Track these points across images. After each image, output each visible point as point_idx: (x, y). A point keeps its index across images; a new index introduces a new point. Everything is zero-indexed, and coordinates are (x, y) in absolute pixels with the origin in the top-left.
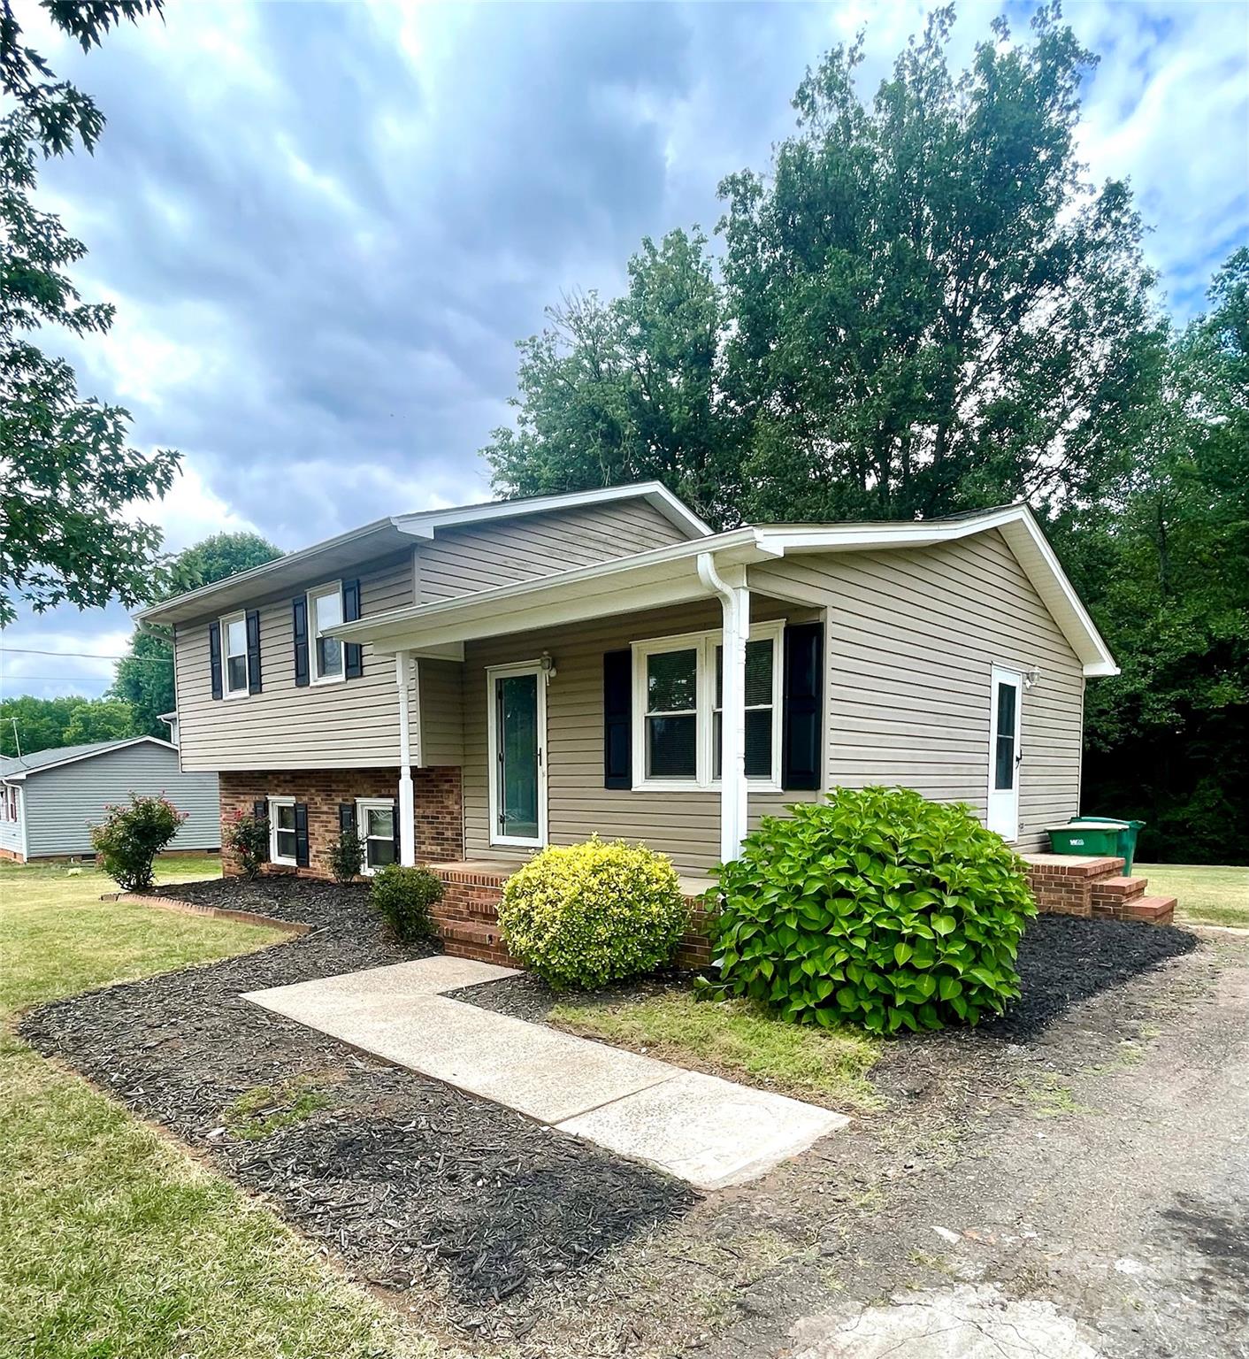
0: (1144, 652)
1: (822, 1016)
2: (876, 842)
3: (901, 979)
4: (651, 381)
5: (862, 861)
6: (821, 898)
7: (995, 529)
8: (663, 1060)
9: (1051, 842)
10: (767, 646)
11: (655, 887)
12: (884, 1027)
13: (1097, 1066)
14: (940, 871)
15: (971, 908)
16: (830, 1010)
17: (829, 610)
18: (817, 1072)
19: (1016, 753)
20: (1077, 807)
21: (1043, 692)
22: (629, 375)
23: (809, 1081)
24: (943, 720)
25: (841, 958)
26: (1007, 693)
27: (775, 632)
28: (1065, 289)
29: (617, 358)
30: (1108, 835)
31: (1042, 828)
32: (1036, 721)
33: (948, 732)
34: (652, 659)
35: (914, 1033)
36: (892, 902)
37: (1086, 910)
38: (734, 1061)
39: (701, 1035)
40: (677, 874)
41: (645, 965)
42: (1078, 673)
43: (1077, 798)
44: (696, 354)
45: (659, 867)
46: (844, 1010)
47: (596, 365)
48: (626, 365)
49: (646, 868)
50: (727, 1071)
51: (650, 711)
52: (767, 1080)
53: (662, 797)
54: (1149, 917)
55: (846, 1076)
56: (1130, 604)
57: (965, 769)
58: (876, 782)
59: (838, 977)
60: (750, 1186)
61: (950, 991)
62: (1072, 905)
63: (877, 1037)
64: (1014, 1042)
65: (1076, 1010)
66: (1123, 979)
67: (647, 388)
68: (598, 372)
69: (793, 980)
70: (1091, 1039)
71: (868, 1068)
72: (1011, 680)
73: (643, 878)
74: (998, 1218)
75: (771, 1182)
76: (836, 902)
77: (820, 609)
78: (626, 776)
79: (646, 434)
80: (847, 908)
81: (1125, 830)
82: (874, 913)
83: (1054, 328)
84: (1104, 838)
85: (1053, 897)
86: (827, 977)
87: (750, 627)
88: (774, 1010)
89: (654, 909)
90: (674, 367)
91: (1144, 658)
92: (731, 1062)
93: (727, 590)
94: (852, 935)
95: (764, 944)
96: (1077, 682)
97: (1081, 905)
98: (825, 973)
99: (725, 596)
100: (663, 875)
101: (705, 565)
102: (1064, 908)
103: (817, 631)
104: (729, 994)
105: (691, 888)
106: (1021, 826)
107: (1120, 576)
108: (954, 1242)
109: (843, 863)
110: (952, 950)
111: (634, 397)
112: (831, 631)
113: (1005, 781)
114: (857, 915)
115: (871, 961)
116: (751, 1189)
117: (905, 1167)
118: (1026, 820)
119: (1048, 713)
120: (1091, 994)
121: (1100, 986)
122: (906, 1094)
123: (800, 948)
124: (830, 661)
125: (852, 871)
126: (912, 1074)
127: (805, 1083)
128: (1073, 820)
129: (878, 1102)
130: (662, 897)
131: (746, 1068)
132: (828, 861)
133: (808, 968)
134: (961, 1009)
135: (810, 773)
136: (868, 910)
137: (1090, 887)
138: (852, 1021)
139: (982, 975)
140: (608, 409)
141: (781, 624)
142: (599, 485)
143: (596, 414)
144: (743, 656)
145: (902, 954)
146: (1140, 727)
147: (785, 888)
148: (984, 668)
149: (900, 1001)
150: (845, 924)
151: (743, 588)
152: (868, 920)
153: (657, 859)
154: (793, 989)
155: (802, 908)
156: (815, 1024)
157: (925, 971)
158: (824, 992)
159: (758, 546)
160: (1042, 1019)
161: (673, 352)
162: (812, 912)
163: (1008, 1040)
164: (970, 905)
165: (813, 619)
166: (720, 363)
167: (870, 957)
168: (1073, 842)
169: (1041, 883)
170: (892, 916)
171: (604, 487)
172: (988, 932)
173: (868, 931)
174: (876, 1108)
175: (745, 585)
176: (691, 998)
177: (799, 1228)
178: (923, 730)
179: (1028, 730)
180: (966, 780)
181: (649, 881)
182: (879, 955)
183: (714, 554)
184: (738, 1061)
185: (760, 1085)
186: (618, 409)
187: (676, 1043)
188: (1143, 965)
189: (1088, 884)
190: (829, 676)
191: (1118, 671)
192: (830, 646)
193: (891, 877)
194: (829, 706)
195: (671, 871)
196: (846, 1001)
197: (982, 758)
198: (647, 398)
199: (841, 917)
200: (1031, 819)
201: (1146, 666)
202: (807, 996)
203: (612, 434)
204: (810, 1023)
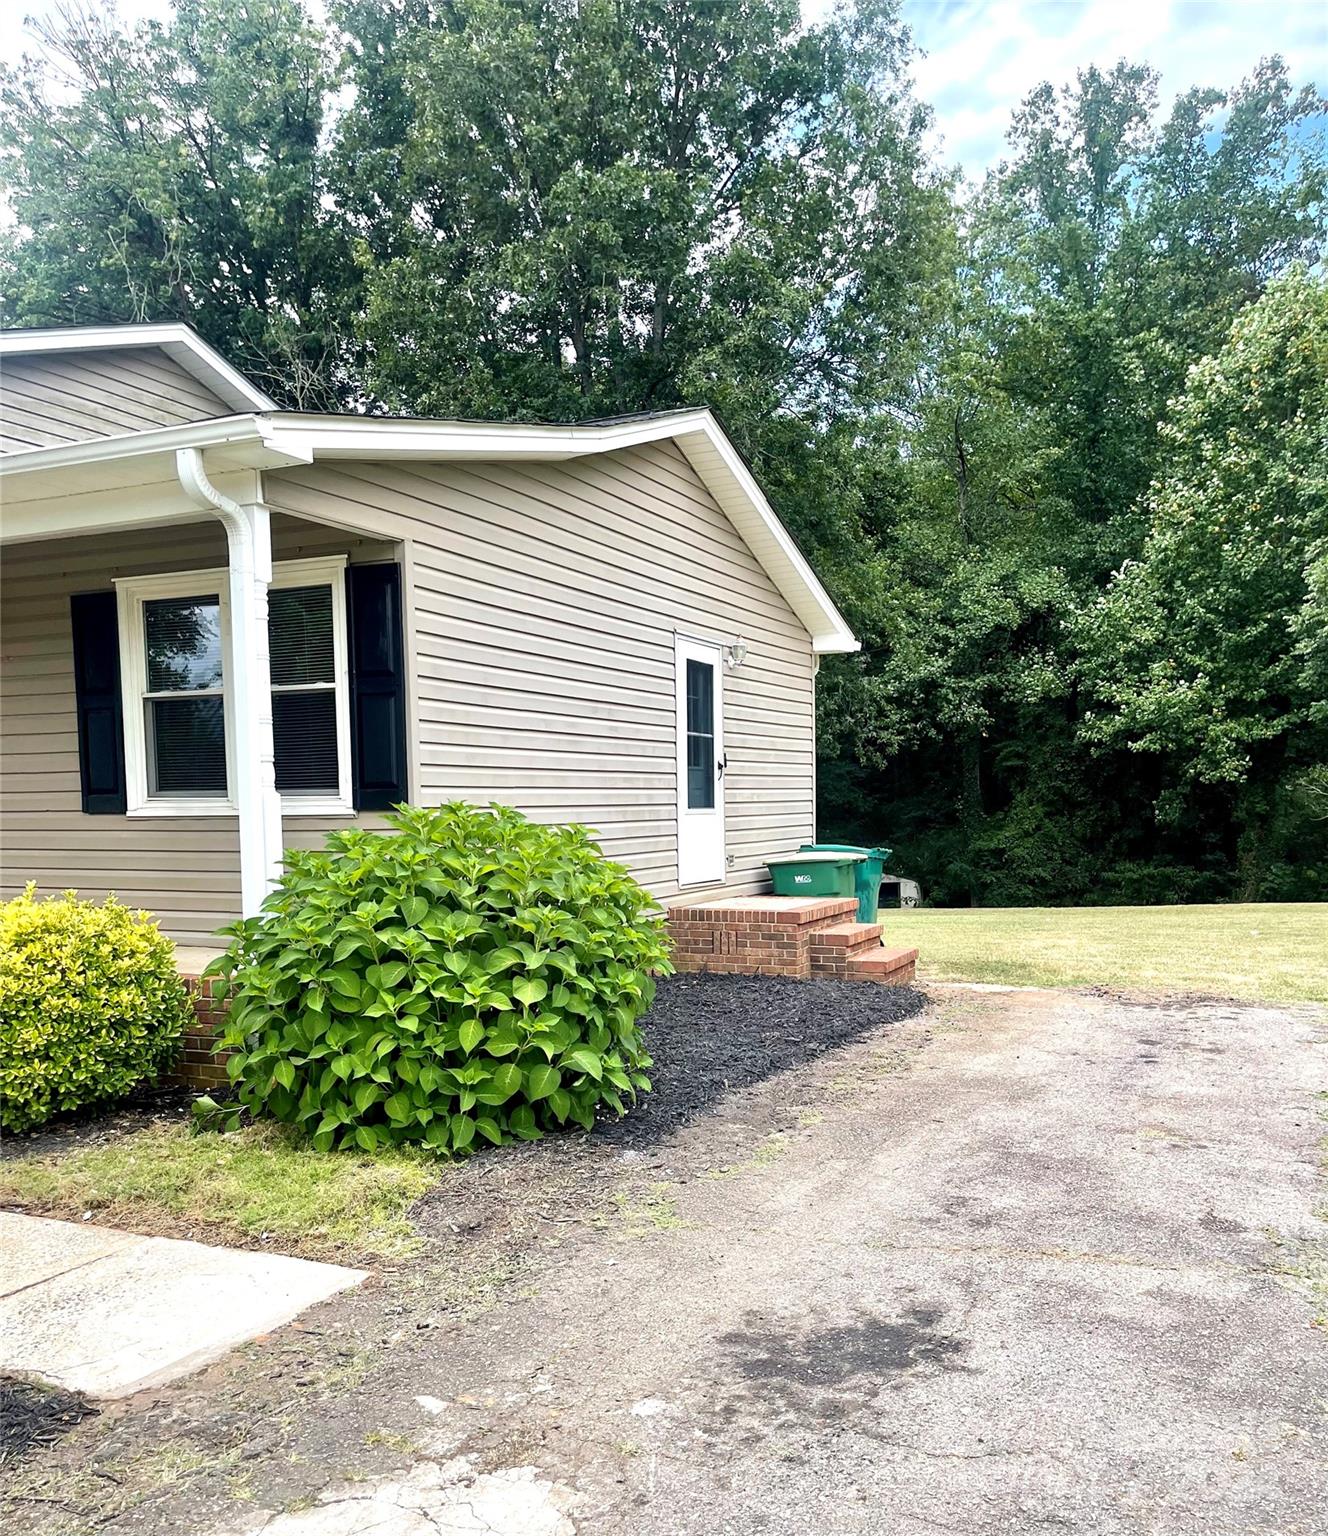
0: (944, 621)
1: (365, 1136)
2: (435, 882)
3: (471, 1071)
4: (217, 158)
5: (417, 905)
6: (361, 962)
7: (671, 441)
8: (117, 1226)
9: (773, 881)
10: (319, 597)
11: (126, 963)
12: (450, 1145)
13: (724, 1169)
14: (525, 919)
15: (569, 967)
16: (380, 1125)
17: (409, 548)
18: (335, 1216)
19: (718, 758)
20: (812, 831)
21: (753, 674)
22: (176, 142)
23: (323, 1229)
24: (603, 710)
25: (385, 1049)
26: (699, 676)
27: (329, 572)
28: (818, 107)
29: (156, 114)
30: (839, 868)
31: (759, 861)
32: (745, 713)
33: (611, 728)
34: (151, 608)
35: (498, 1147)
36: (456, 963)
37: (802, 968)
38: (222, 1214)
39: (179, 1182)
40: (168, 943)
41: (113, 1085)
42: (806, 648)
43: (812, 819)
44: (288, 123)
45: (139, 931)
46: (394, 1125)
47: (119, 122)
48: (170, 128)
49: (112, 936)
50: (210, 1232)
51: (151, 690)
52: (265, 1235)
53: (172, 825)
54: (877, 974)
55: (379, 1214)
56: (925, 554)
57: (641, 780)
58: (456, 796)
59: (383, 1077)
60: (178, 1385)
61: (545, 1083)
62: (783, 963)
63: (441, 1158)
64: (633, 1147)
65: (733, 1101)
66: (813, 1055)
67: (210, 169)
68: (122, 134)
69: (325, 1087)
70: (735, 1134)
71: (413, 1202)
72: (704, 656)
73: (106, 949)
74: (510, 1374)
75: (213, 1375)
76: (382, 969)
77: (394, 543)
78: (115, 791)
79: (209, 246)
80: (394, 973)
81: (863, 861)
82: (431, 978)
83: (806, 160)
84: (835, 872)
85: (761, 953)
86: (368, 1079)
87: (273, 566)
88: (300, 1136)
89: (125, 997)
90: (254, 141)
91: (943, 631)
92: (215, 1216)
93: (229, 506)
94: (402, 1014)
95: (282, 1038)
96: (806, 660)
97: (793, 963)
98: (362, 1074)
99: (228, 516)
100: (143, 944)
101: (189, 466)
102: (775, 968)
103: (391, 574)
104: (246, 1119)
105: (192, 962)
106: (730, 859)
107: (913, 514)
108: (435, 1412)
109: (390, 911)
110: (541, 1026)
111: (190, 182)
112: (411, 576)
113: (702, 795)
114: (406, 984)
115: (429, 1048)
116: (180, 1388)
117: (418, 1328)
118: (736, 850)
119: (762, 702)
120: (762, 1076)
121: (776, 1066)
122: (456, 1230)
123: (331, 1040)
124: (413, 620)
125: (398, 922)
126: (473, 1204)
127: (317, 1233)
128: (804, 848)
129: (414, 1246)
130: (139, 979)
131: (236, 1222)
132: (367, 910)
133: (340, 1068)
134: (561, 1107)
135: (392, 785)
136: (422, 975)
137: (807, 938)
138: (407, 1138)
139: (587, 1061)
140: (138, 192)
141: (340, 562)
142: (126, 318)
143: (120, 201)
144: (265, 609)
145: (470, 1035)
146: (939, 727)
147: (308, 951)
148: (666, 638)
149: (467, 1103)
150: (389, 999)
151: (258, 505)
152: (419, 988)
153: (138, 922)
154: (325, 1101)
155: (329, 979)
156: (355, 1149)
157: (507, 1059)
158: (364, 1101)
159: (267, 443)
160: (681, 1114)
161: (247, 115)
162: (347, 986)
163: (625, 1146)
164: (567, 962)
165: (385, 557)
166: (325, 144)
167: (427, 1043)
168: (799, 879)
169: (745, 936)
170: (457, 982)
171: (134, 323)
172: (599, 1000)
173: (425, 1005)
174: (409, 1255)
175: (261, 501)
176: (188, 1131)
177: (225, 1428)
178: (573, 725)
179: (733, 726)
180: (643, 796)
181: (116, 955)
182: (440, 1039)
183: (202, 451)
184: (229, 1213)
185: (255, 1244)
186: (157, 197)
187: (140, 1197)
188: (844, 1036)
189: (803, 935)
190: (413, 643)
191: (857, 646)
192: (412, 598)
193: (455, 927)
194: (415, 687)
195: (157, 937)
196: (397, 1110)
197: (667, 765)
198: (210, 184)
199: (386, 990)
200: (745, 849)
201: (946, 640)
202: (341, 1107)
203: (148, 235)
204: (350, 1149)
